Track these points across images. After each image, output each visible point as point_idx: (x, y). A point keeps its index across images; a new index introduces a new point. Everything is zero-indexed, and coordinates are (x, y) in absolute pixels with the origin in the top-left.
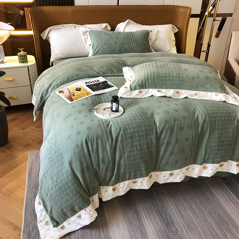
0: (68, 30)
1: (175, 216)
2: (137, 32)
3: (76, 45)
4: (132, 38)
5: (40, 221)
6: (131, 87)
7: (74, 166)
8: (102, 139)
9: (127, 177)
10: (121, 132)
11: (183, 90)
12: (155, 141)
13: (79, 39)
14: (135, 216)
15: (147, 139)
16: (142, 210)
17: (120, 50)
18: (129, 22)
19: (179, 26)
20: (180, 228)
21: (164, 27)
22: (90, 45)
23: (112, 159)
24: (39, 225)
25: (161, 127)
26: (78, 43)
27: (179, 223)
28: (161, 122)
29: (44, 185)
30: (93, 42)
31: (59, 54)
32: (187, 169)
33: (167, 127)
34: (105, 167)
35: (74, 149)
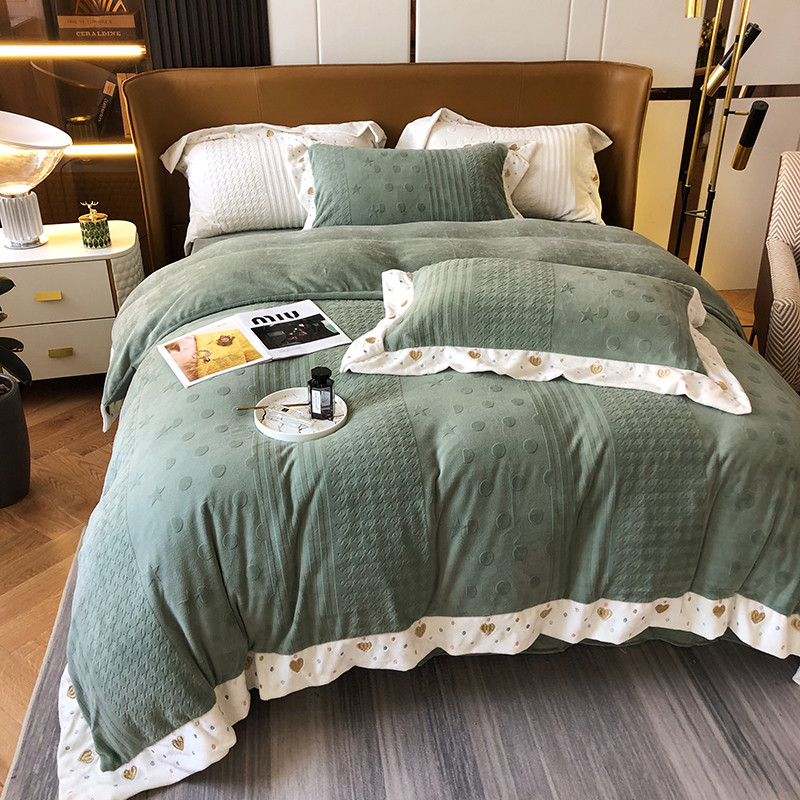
0: (244, 143)
1: (491, 765)
2: (466, 150)
3: (267, 192)
4: (445, 171)
5: (67, 748)
6: (387, 339)
7: (164, 585)
8: (257, 508)
9: (338, 629)
10: (321, 484)
11: (552, 355)
12: (428, 520)
13: (278, 172)
15: (402, 510)
16: (389, 736)
17: (403, 209)
18: (444, 117)
19: (616, 127)
21: (559, 134)
22: (310, 191)
23: (285, 568)
24: (61, 761)
25: (453, 475)
26: (273, 185)
27: (497, 787)
28: (455, 459)
29: (81, 638)
30: (320, 181)
31: (212, 217)
32: (544, 614)
33: (469, 475)
34: (263, 593)
35: (169, 532)
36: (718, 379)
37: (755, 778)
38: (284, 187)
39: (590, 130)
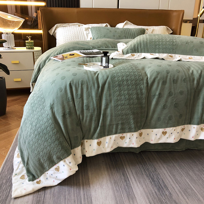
1: (169, 181)
2: (134, 28)
3: (79, 38)
4: (129, 32)
5: (16, 174)
6: (123, 51)
7: (55, 109)
8: (87, 85)
9: (114, 130)
10: (109, 79)
11: (176, 55)
12: (145, 92)
13: (82, 34)
14: (123, 177)
15: (136, 88)
16: (130, 173)
18: (127, 23)
20: (175, 192)
21: (159, 28)
22: (91, 38)
23: (97, 106)
25: (153, 78)
27: (173, 187)
29: (24, 132)
30: (93, 36)
32: (183, 130)
33: (158, 78)
34: (89, 115)
39: (167, 28)
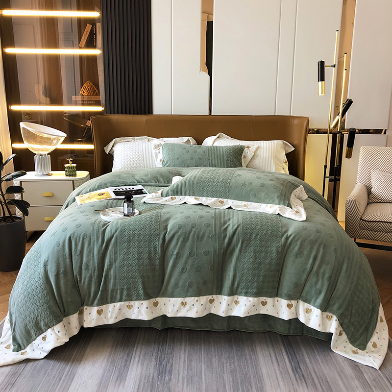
0: (137, 143)
1: (179, 366)
2: (226, 147)
4: (216, 153)
5: (2, 343)
6: (163, 194)
7: (49, 267)
10: (117, 233)
11: (229, 200)
15: (149, 245)
16: (138, 353)
18: (220, 136)
23: (98, 265)
26: (146, 158)
27: (179, 373)
30: (164, 157)
32: (211, 301)
34: (88, 276)
35: (54, 247)
36: (296, 210)
37: (299, 381)
38: (151, 159)
39: (283, 143)
